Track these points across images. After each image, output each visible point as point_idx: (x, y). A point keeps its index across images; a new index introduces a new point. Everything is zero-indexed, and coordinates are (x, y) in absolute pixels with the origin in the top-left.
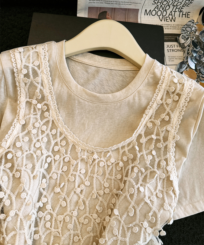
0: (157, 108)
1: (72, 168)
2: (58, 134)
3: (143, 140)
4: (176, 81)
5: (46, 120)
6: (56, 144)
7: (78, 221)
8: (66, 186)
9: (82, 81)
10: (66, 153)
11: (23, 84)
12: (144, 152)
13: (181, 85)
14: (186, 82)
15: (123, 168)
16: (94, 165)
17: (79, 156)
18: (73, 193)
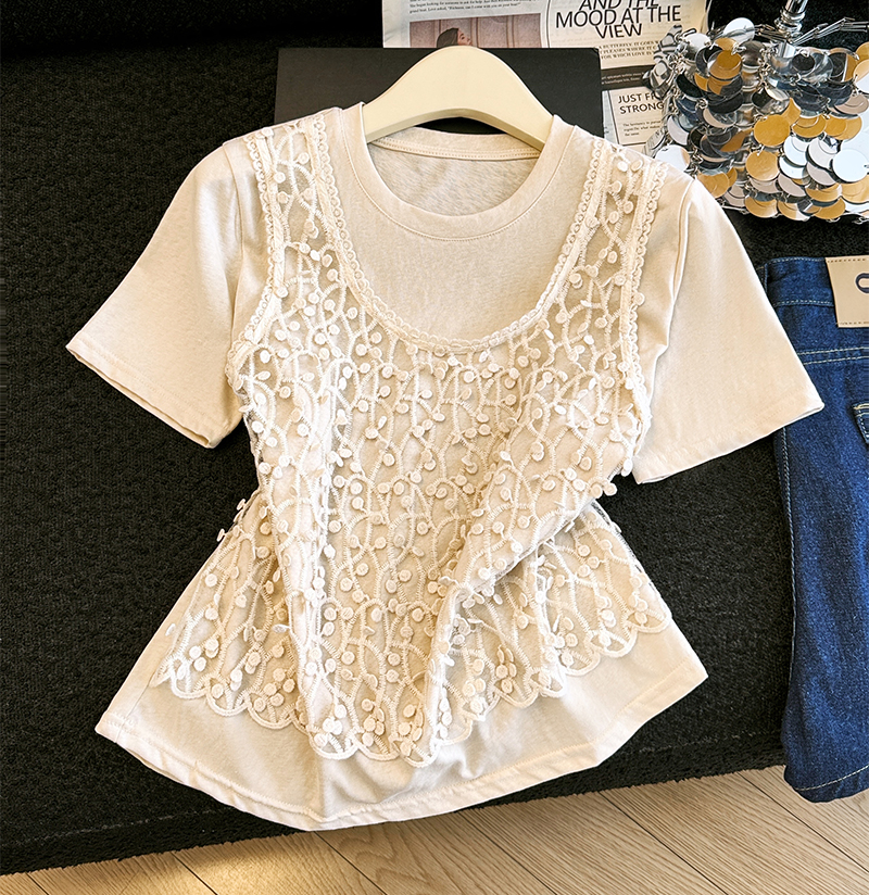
0: (589, 239)
1: (400, 388)
2: (363, 318)
3: (564, 316)
4: (623, 166)
5: (333, 287)
6: (360, 340)
7: (425, 494)
8: (391, 424)
9: (408, 192)
10: (384, 358)
11: (276, 208)
12: (566, 341)
13: (636, 176)
14: (647, 168)
15: (520, 380)
16: (452, 381)
17: (415, 363)
18: (408, 436)
